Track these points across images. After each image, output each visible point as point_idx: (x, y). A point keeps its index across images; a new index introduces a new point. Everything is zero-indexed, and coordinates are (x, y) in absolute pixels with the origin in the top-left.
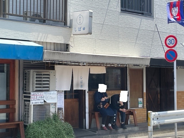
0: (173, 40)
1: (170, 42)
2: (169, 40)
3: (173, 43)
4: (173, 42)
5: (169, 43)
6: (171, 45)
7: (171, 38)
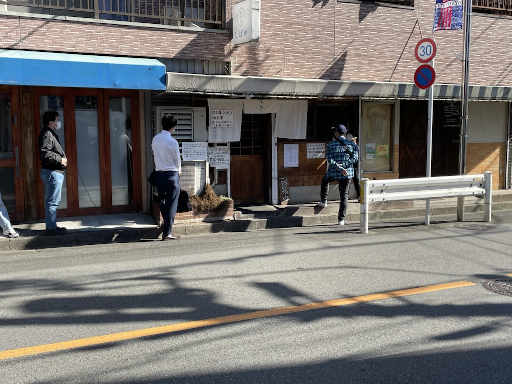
0: (429, 48)
1: (424, 51)
2: (423, 49)
3: (429, 53)
4: (430, 51)
5: (423, 54)
6: (426, 58)
7: (426, 44)
